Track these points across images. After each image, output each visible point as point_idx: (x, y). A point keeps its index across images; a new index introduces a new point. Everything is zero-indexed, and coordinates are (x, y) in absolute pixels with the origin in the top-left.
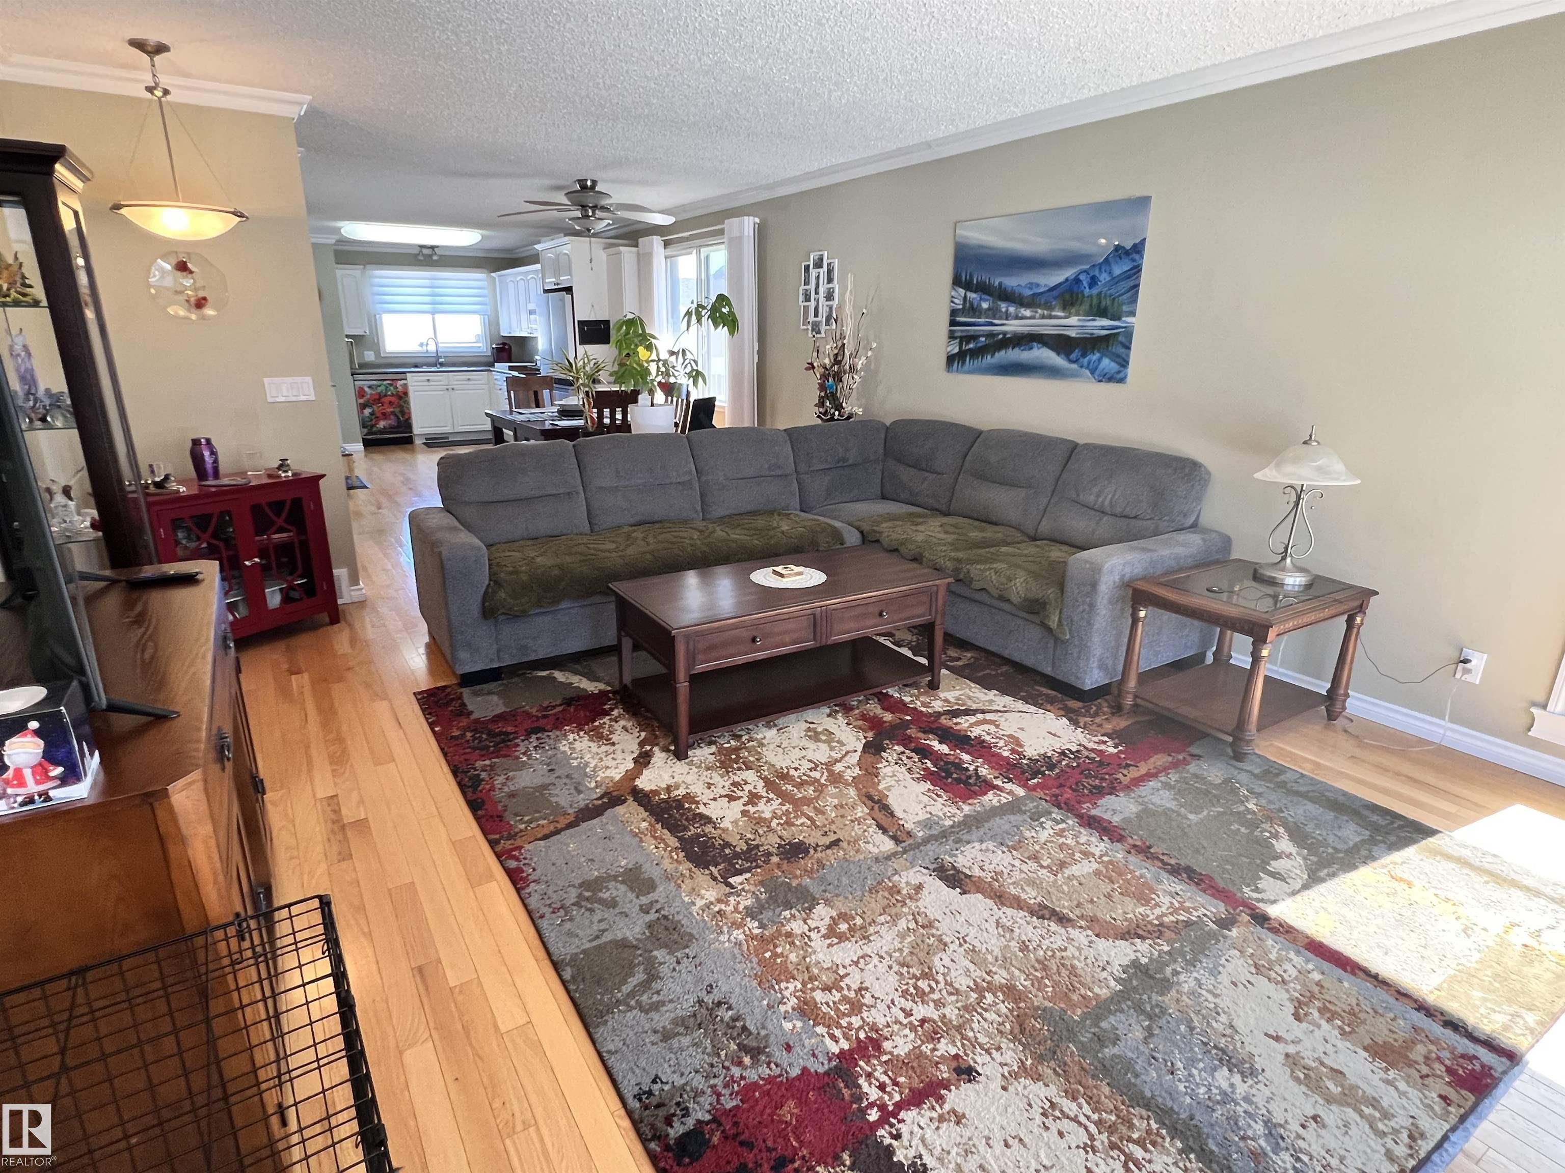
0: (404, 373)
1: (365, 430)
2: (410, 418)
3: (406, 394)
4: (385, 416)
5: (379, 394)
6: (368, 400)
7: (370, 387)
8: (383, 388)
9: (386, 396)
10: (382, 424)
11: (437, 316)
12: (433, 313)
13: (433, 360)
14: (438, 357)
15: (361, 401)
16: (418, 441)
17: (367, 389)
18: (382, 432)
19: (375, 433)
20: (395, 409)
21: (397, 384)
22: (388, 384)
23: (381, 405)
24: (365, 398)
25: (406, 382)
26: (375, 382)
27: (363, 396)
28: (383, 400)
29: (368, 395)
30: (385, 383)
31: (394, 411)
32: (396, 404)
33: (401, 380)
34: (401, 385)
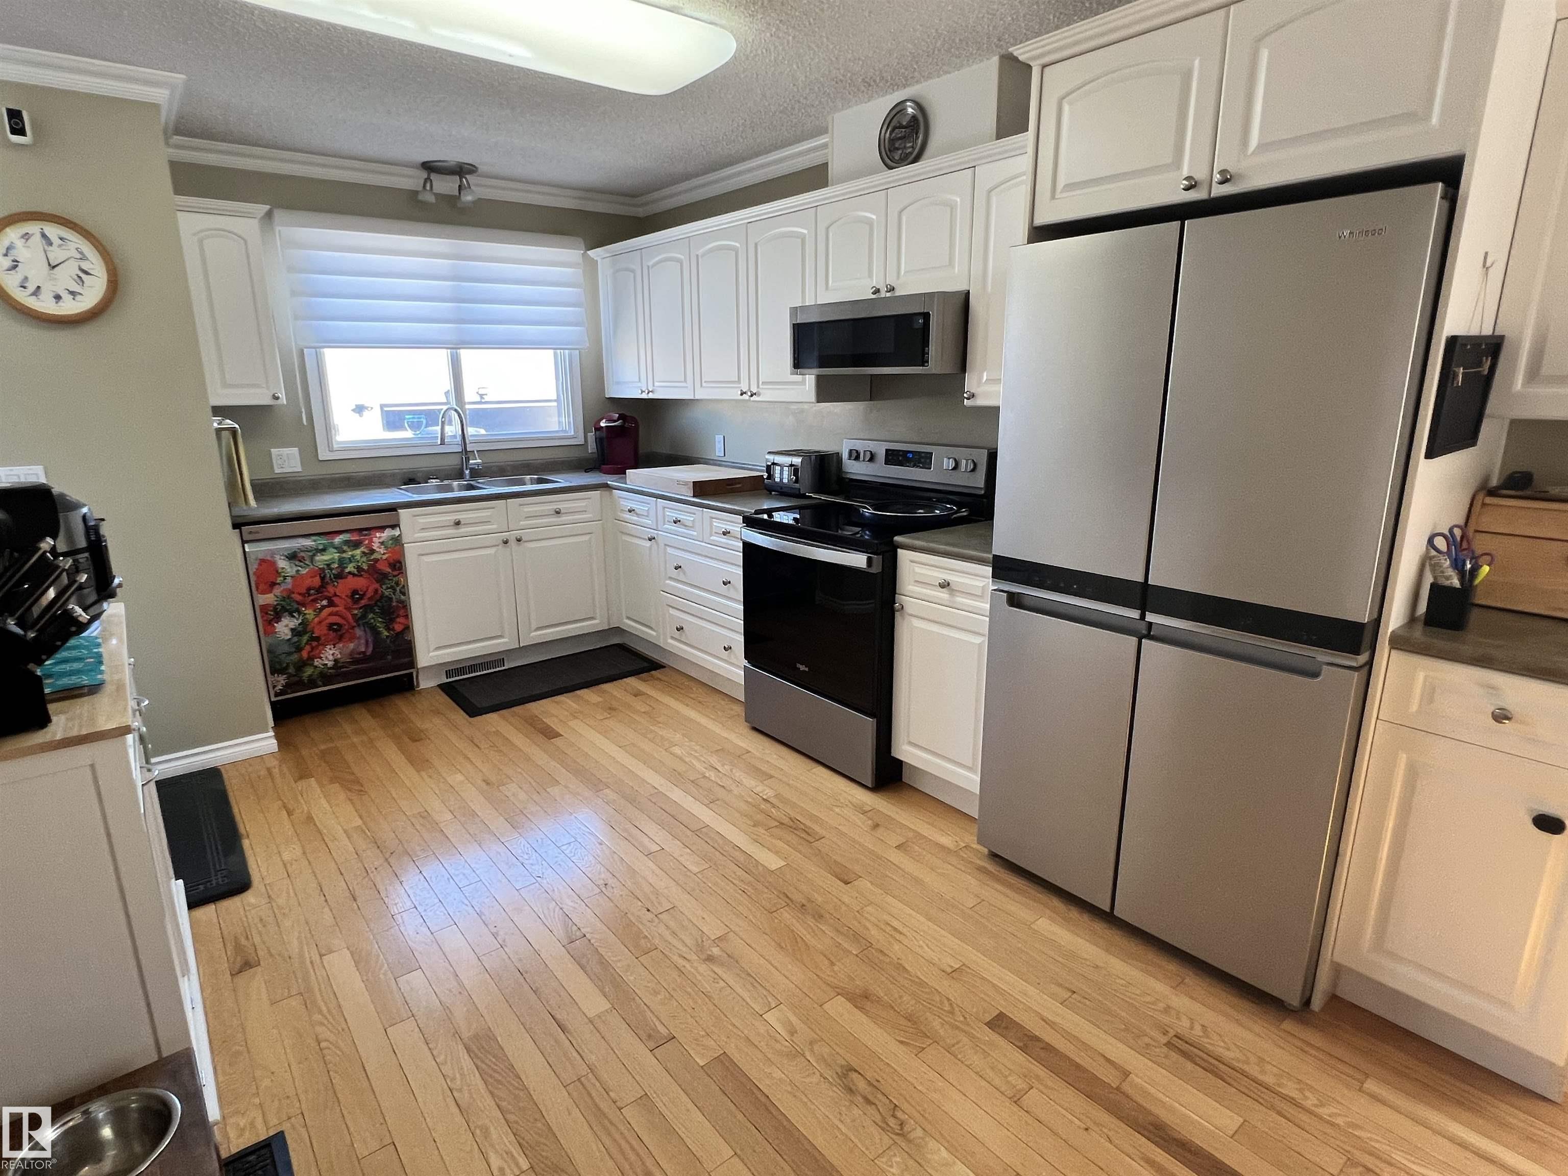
0: (392, 508)
1: (282, 680)
2: (408, 628)
3: (398, 565)
4: (338, 633)
5: (321, 573)
6: (288, 596)
7: (293, 557)
8: (332, 553)
9: (340, 576)
10: (329, 655)
11: (467, 356)
12: (455, 346)
13: (454, 461)
14: (466, 453)
15: (269, 599)
16: (426, 683)
17: (282, 564)
18: (326, 677)
19: (312, 683)
20: (367, 609)
21: (371, 541)
22: (347, 542)
23: (325, 602)
24: (277, 591)
25: (396, 532)
26: (308, 543)
27: (273, 584)
28: (331, 589)
29: (289, 580)
30: (338, 540)
31: (364, 616)
32: (369, 595)
33: (382, 528)
34: (382, 543)
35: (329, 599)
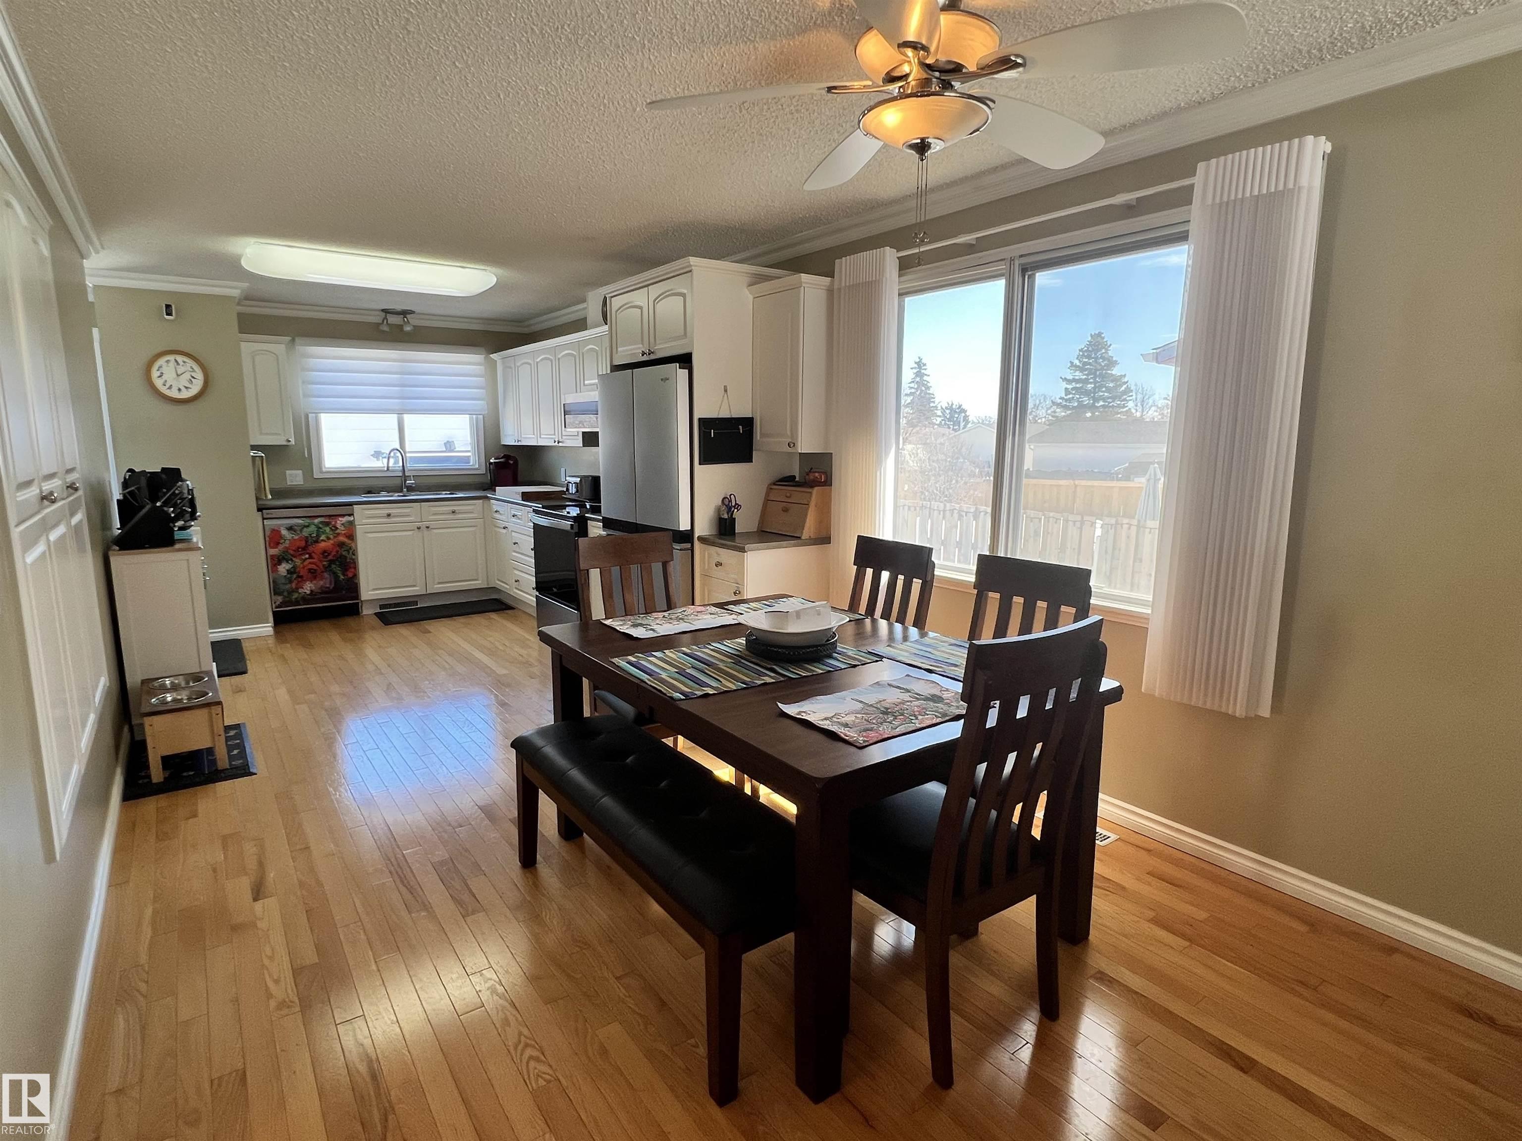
0: (350, 504)
1: (280, 599)
2: (355, 576)
3: (351, 536)
4: (313, 574)
5: (306, 539)
6: (286, 550)
7: (290, 529)
8: (313, 528)
9: (316, 542)
10: (308, 587)
11: (407, 418)
12: (400, 412)
13: (398, 482)
14: (405, 477)
15: (273, 551)
16: (367, 611)
17: (284, 532)
18: (305, 599)
19: (297, 603)
20: (331, 562)
21: (336, 522)
22: (321, 523)
23: (307, 556)
24: (281, 547)
25: (351, 518)
26: (300, 521)
27: (278, 544)
28: (311, 549)
29: (287, 542)
30: (316, 521)
31: (330, 566)
32: (333, 553)
33: (343, 516)
34: (342, 524)
35: (310, 555)
